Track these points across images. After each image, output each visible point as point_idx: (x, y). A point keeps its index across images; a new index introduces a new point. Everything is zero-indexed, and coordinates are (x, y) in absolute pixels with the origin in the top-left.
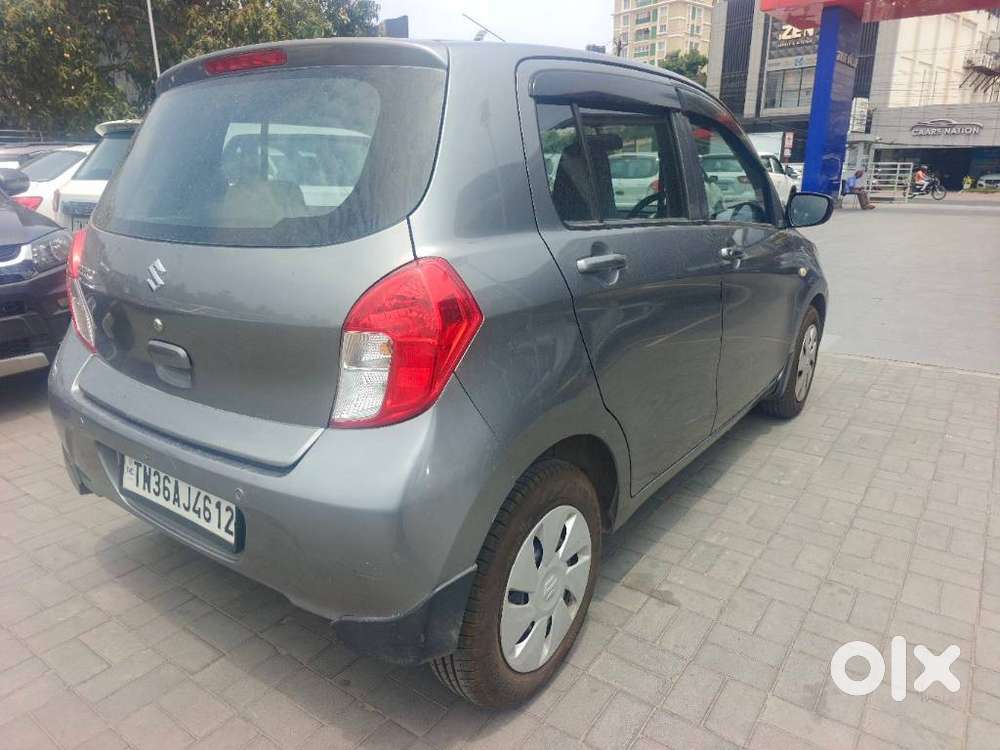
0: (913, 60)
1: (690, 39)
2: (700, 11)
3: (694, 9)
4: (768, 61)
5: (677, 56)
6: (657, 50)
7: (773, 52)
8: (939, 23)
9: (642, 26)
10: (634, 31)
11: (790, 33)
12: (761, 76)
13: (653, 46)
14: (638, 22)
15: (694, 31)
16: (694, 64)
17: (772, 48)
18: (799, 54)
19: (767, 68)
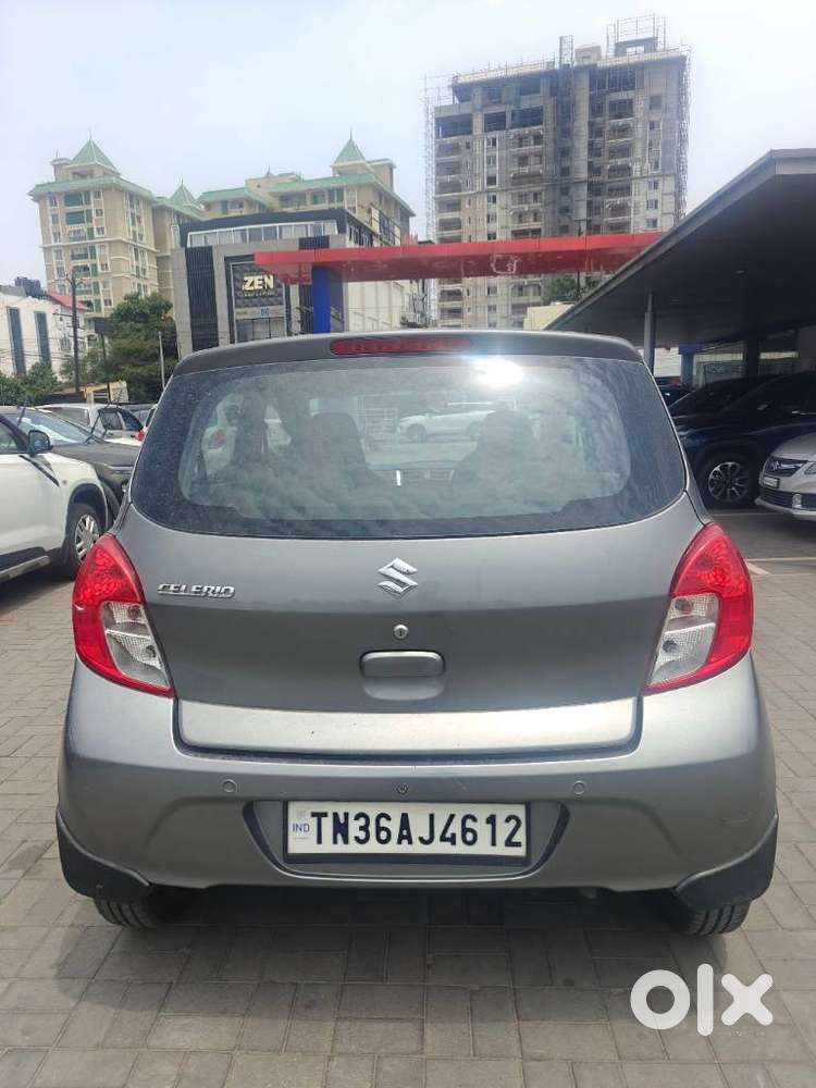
0: (362, 315)
1: (137, 281)
2: (142, 253)
3: (136, 250)
4: (236, 310)
5: (136, 298)
6: (101, 289)
7: (238, 301)
8: (377, 287)
9: (80, 263)
10: (71, 268)
11: (252, 284)
12: (231, 325)
13: (96, 284)
14: (74, 257)
15: (140, 273)
16: (157, 308)
17: (237, 298)
18: (264, 305)
19: (236, 317)
